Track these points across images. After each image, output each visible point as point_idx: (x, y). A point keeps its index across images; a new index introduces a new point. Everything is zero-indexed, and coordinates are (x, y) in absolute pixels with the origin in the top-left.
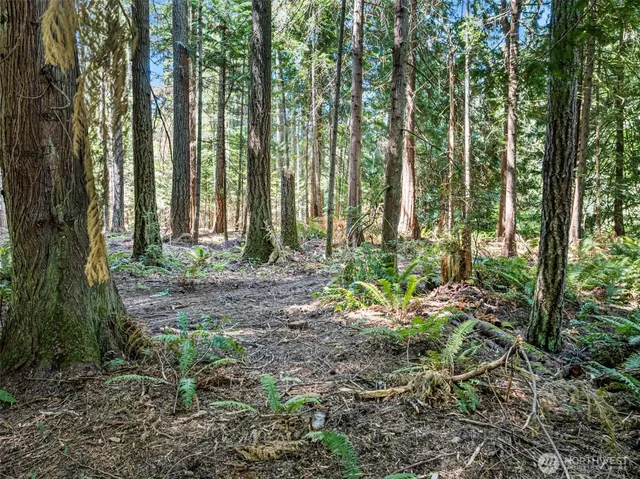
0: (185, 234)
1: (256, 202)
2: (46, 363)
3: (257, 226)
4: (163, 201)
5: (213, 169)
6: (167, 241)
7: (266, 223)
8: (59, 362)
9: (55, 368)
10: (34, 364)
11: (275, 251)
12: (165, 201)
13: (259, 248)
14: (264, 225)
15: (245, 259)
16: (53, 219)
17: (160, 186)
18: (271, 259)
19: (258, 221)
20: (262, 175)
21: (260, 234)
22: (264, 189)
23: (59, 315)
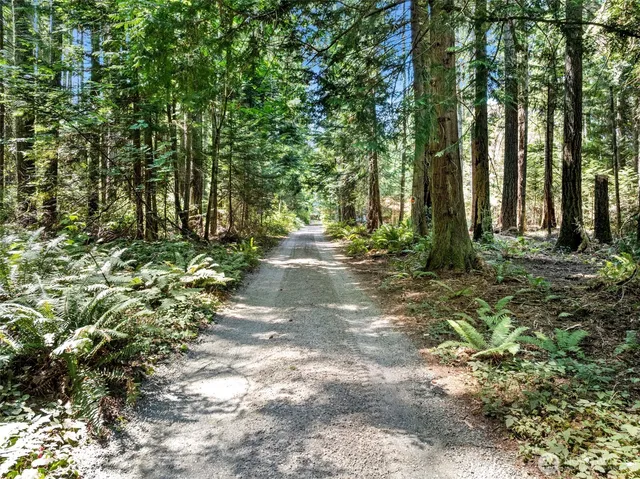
0: (512, 228)
1: (568, 203)
2: (446, 267)
3: (568, 222)
4: (496, 200)
5: (542, 170)
6: (497, 232)
7: (576, 219)
8: (452, 267)
9: (450, 269)
10: (442, 267)
11: (584, 242)
12: (497, 199)
13: (570, 239)
14: (574, 221)
15: (558, 247)
16: (449, 212)
17: (493, 186)
18: (580, 248)
19: (569, 217)
20: (574, 182)
21: (571, 228)
22: (574, 192)
23: (451, 250)
